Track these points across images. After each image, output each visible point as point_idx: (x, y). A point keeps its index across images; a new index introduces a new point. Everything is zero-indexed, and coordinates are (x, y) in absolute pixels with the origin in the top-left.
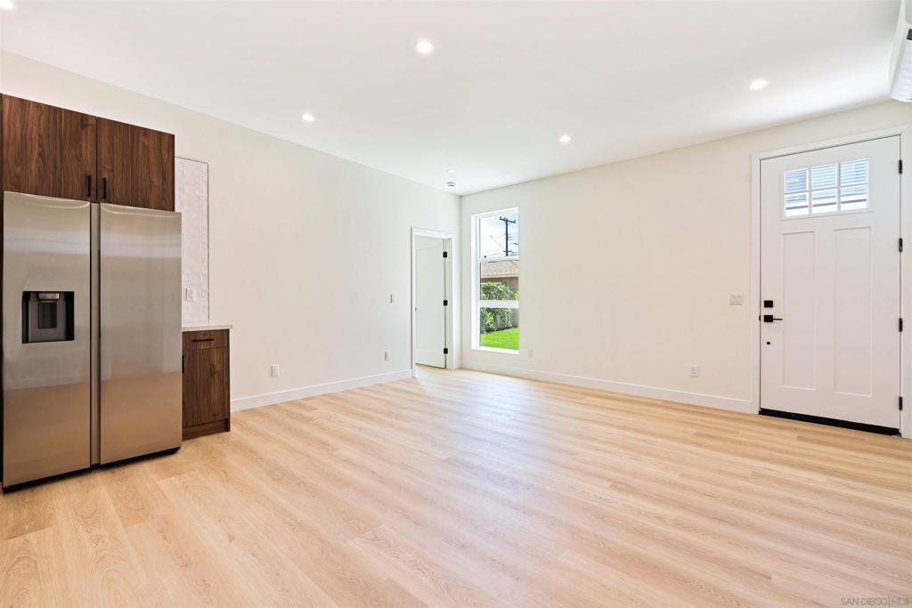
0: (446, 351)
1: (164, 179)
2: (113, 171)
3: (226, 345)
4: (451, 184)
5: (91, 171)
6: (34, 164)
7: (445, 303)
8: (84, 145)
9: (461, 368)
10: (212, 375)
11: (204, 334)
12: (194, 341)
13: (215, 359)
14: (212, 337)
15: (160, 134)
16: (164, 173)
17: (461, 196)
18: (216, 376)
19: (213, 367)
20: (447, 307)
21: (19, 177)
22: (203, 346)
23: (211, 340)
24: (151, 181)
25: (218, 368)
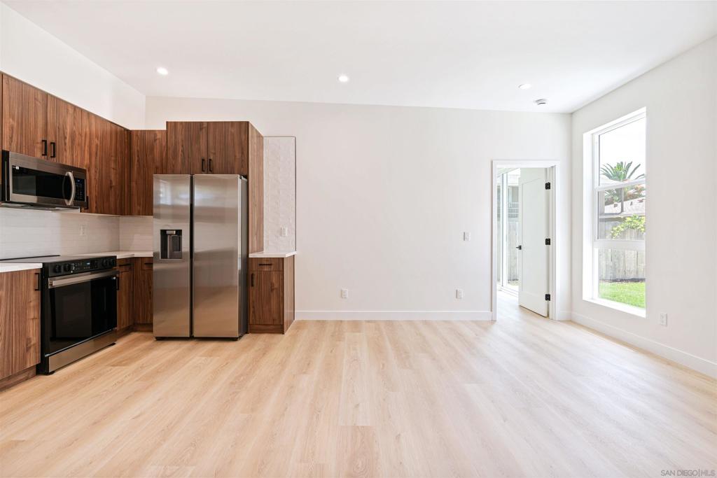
0: (548, 297)
1: (243, 153)
2: (215, 154)
3: (281, 269)
4: (541, 102)
5: (204, 155)
6: (180, 156)
7: (548, 242)
8: (201, 140)
9: (570, 321)
10: (272, 290)
11: (267, 261)
12: (260, 265)
13: (274, 280)
14: (273, 263)
15: (240, 123)
16: (242, 149)
17: (572, 114)
18: (275, 291)
19: (272, 284)
20: (550, 246)
21: (173, 166)
22: (266, 269)
23: (271, 265)
24: (235, 156)
25: (276, 286)
